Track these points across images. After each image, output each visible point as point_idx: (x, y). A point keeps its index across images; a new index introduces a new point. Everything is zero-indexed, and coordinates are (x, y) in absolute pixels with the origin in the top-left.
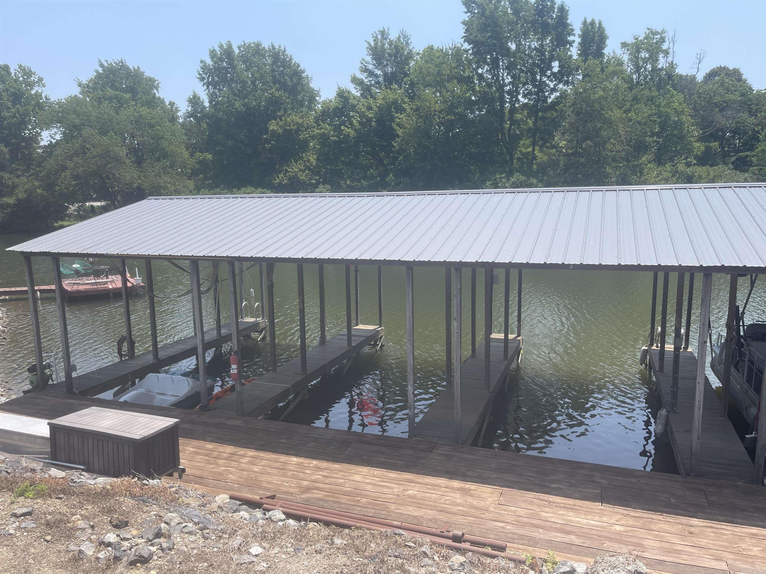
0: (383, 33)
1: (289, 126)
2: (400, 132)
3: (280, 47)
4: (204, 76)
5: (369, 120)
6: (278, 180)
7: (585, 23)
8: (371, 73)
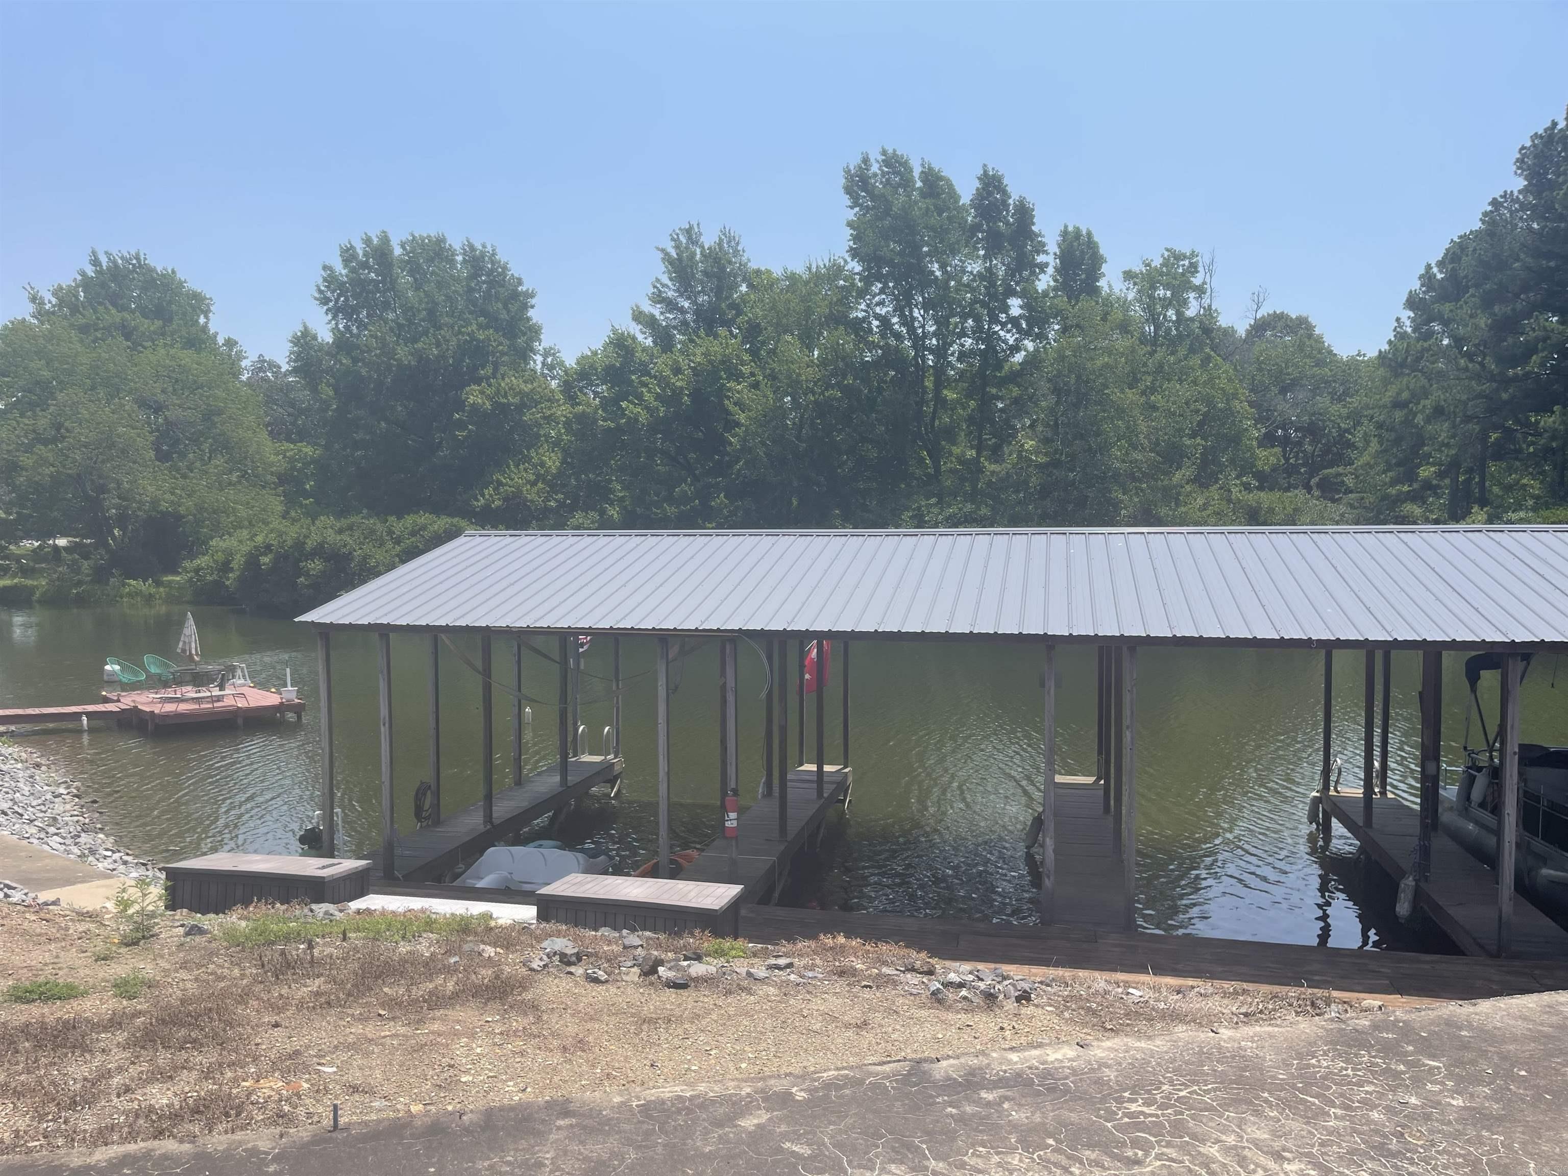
0: (688, 231)
1: (505, 396)
2: (742, 418)
3: (484, 246)
4: (329, 294)
5: (677, 393)
6: (482, 501)
7: (1065, 233)
8: (671, 305)
